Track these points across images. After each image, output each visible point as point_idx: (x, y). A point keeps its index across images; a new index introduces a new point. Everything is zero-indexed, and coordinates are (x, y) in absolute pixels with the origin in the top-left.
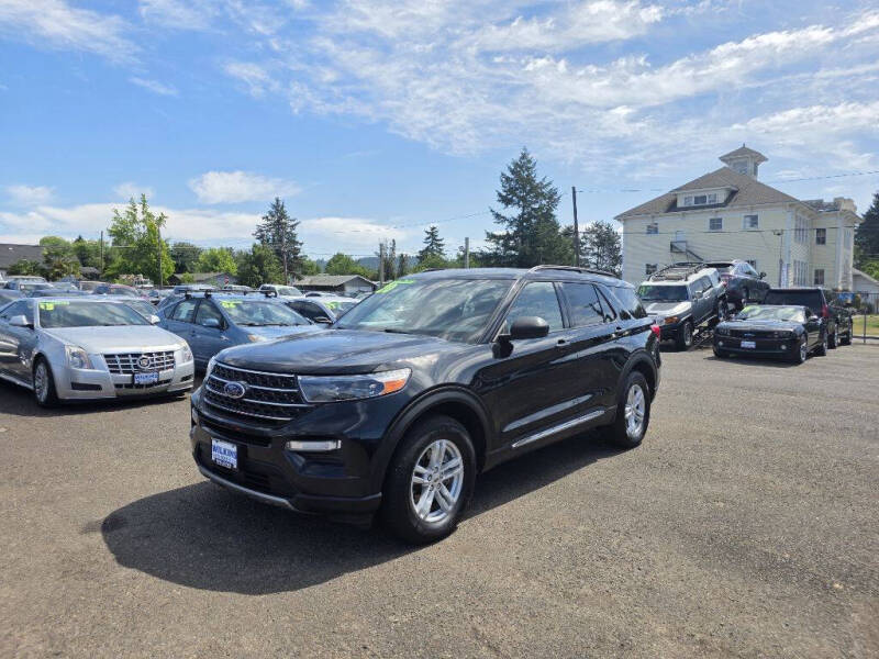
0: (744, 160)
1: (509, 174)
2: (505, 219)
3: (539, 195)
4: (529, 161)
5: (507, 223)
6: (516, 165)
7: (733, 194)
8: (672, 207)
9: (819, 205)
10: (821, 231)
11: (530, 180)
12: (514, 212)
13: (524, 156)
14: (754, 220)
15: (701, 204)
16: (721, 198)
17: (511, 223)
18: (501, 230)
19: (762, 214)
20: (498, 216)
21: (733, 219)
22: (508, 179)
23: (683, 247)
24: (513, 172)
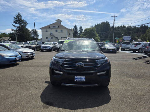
0: (59, 21)
1: (16, 17)
2: (16, 27)
3: (23, 23)
4: (20, 15)
5: (16, 28)
6: (17, 16)
7: (59, 26)
8: (50, 28)
9: (69, 29)
10: (70, 33)
11: (21, 19)
12: (18, 25)
13: (19, 14)
14: (62, 31)
15: (54, 28)
16: (57, 27)
17: (17, 28)
18: (15, 29)
19: (63, 30)
20: (14, 26)
21: (59, 30)
22: (15, 18)
23: (52, 34)
24: (17, 17)
